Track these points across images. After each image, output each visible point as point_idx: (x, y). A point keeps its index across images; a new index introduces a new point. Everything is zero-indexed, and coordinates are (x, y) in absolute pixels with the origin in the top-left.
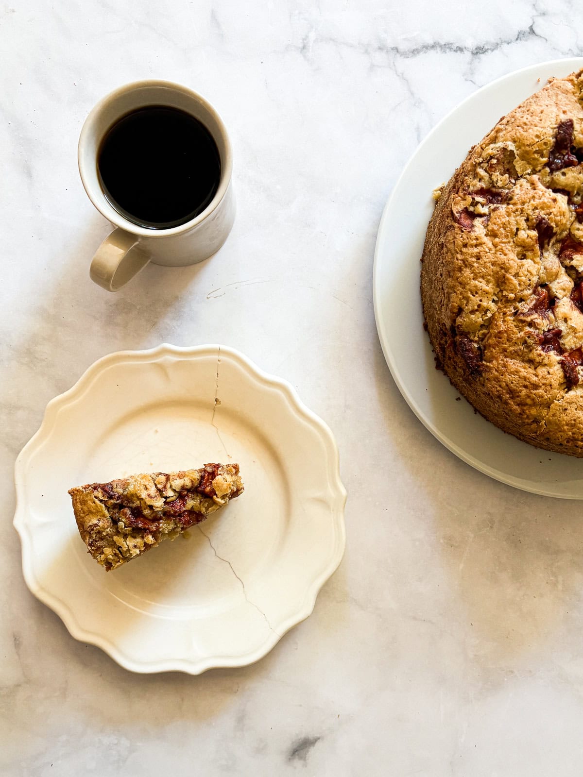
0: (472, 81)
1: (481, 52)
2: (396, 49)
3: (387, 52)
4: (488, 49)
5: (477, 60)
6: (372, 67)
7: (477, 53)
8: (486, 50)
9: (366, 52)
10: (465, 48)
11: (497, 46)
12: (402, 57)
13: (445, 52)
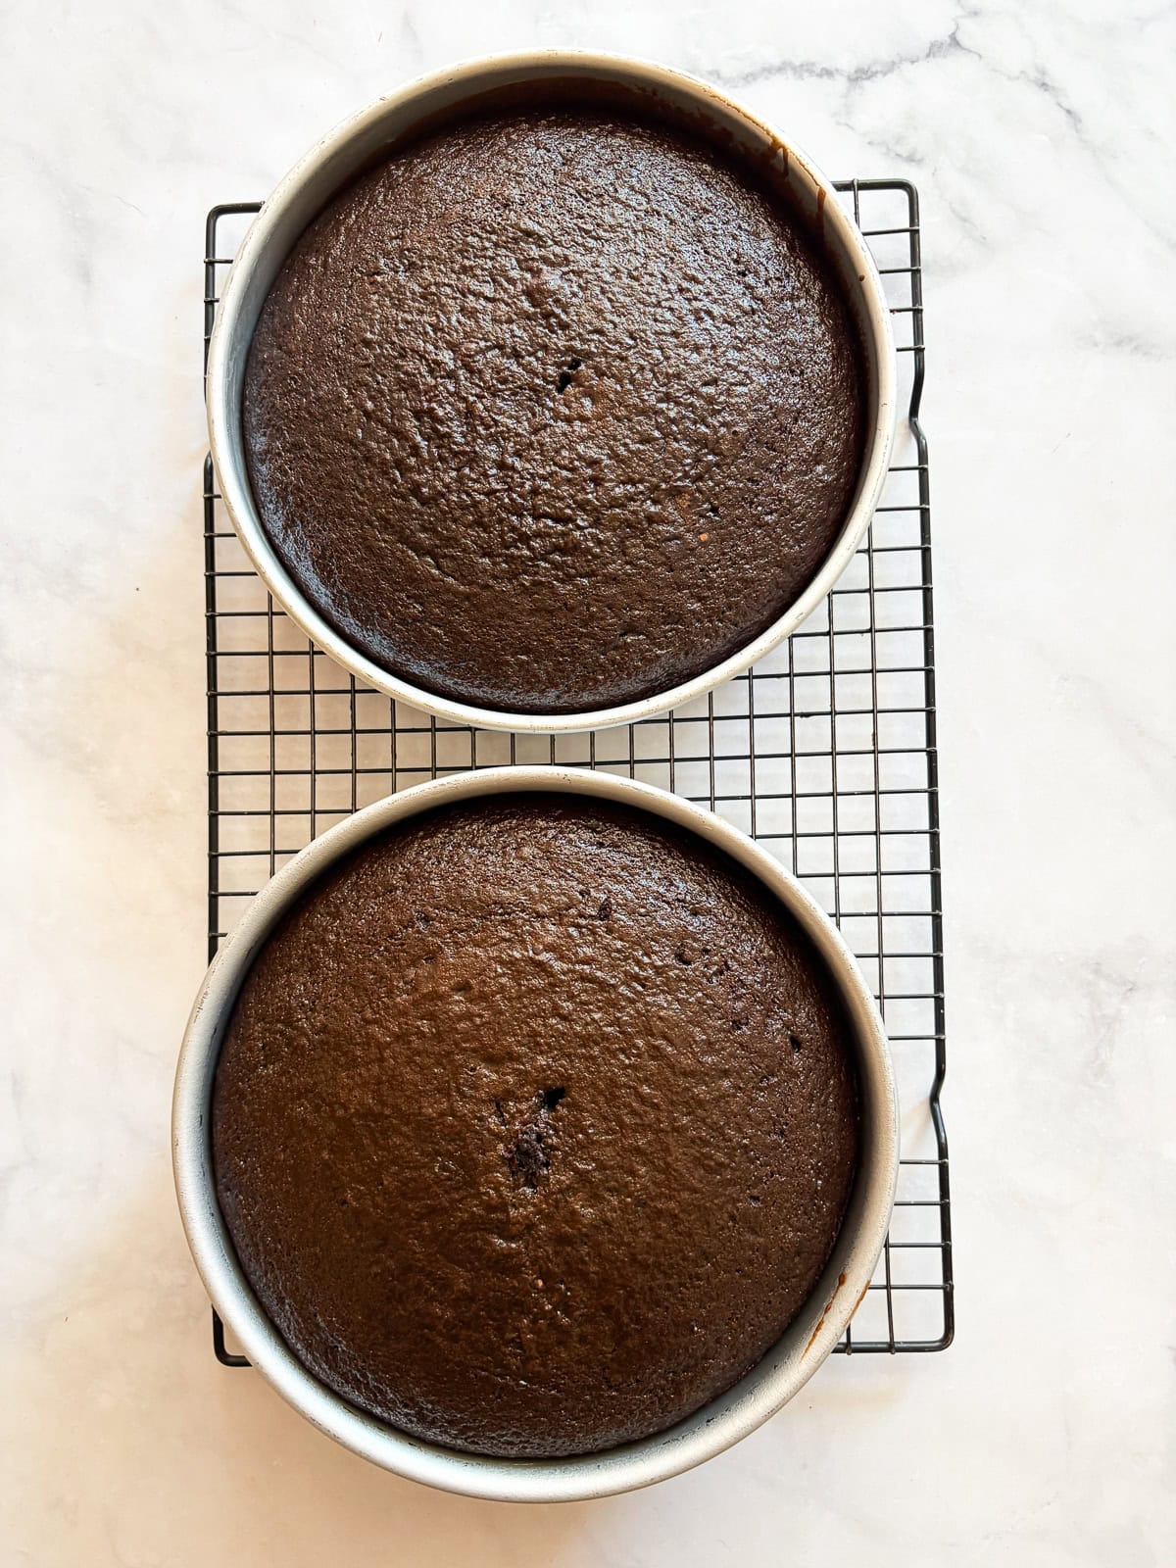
0: (846, 125)
1: (864, 76)
4: (877, 72)
5: (858, 91)
7: (857, 79)
8: (875, 74)
10: (837, 70)
11: (891, 67)
13: (801, 77)
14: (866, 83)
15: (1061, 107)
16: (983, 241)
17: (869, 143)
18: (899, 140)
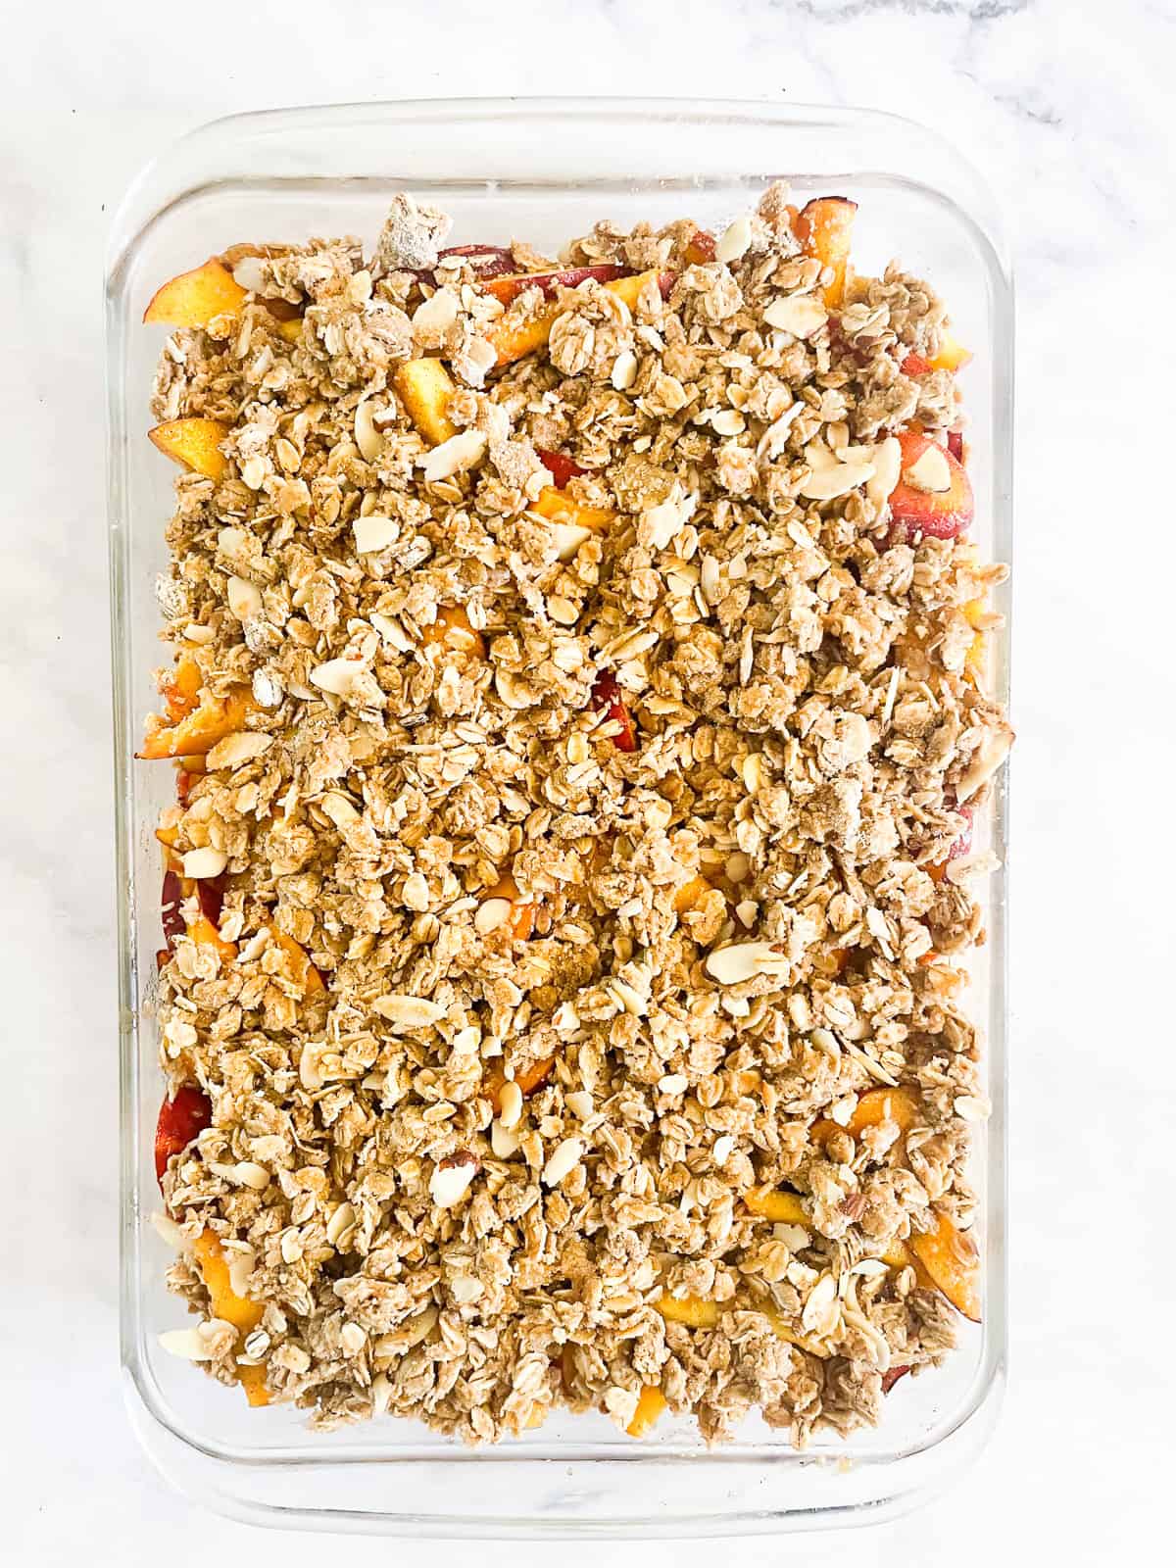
14: (993, 22)
17: (996, 98)
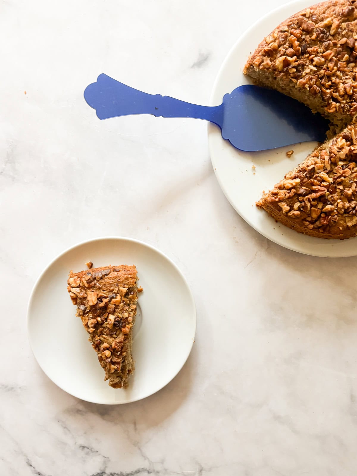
0: (105, 457)
1: (100, 474)
2: (149, 472)
3: (154, 471)
5: (102, 469)
6: (162, 462)
7: (103, 473)
9: (166, 470)
12: (145, 468)
13: (121, 473)
15: (34, 467)
16: (59, 421)
18: (87, 454)
